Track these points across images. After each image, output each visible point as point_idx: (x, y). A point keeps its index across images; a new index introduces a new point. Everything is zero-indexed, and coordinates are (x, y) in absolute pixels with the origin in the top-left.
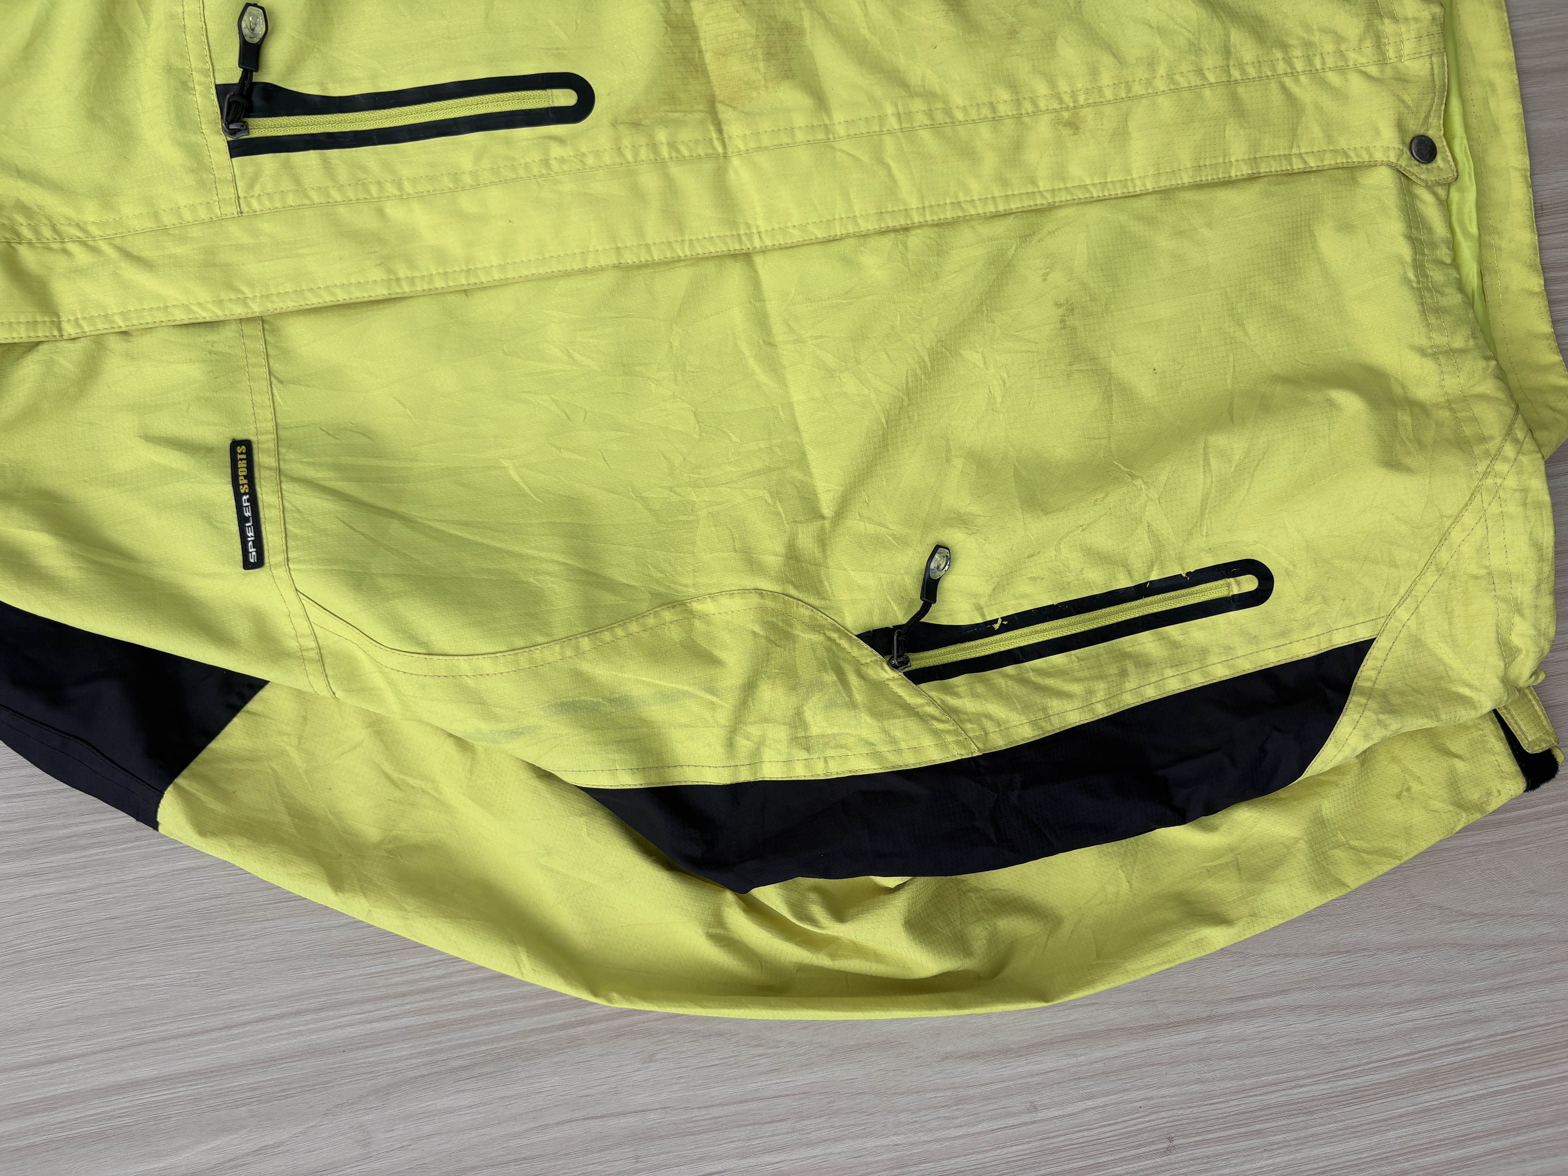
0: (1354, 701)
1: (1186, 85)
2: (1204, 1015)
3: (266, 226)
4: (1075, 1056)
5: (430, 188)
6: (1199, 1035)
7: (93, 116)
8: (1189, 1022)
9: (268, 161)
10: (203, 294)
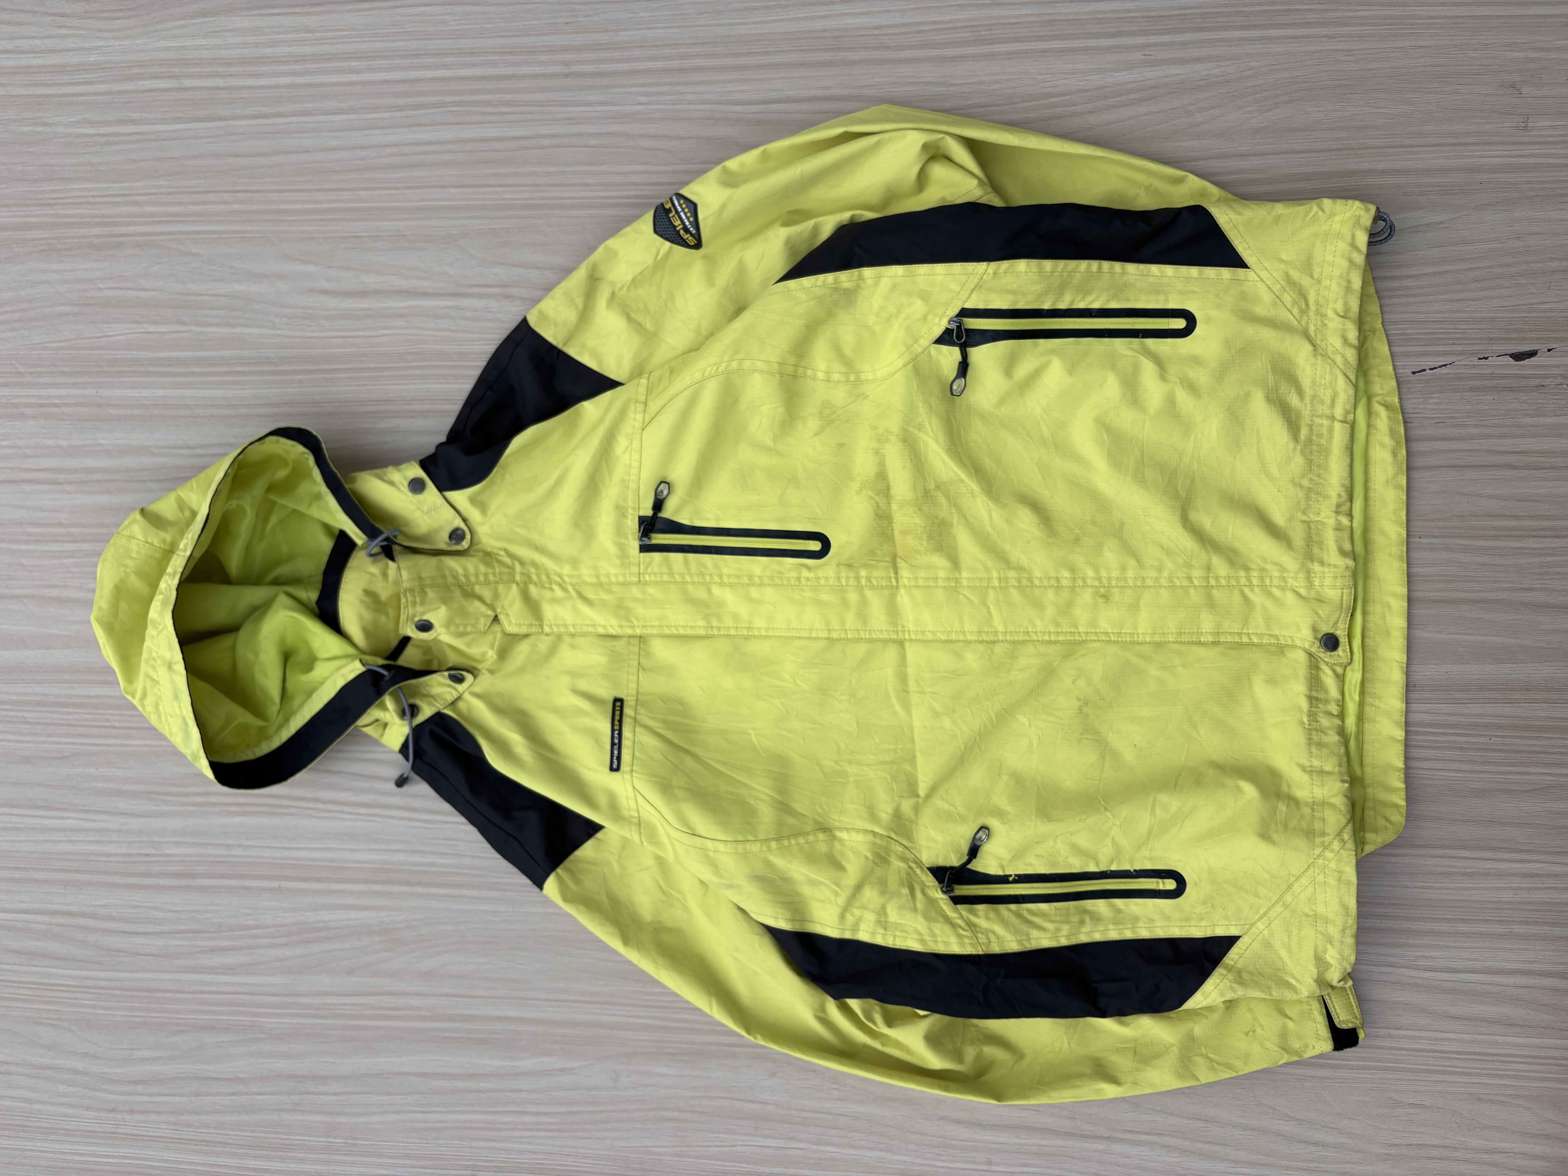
0: (1219, 971)
1: (1179, 584)
2: (1106, 1135)
3: (651, 590)
4: (1020, 1138)
5: (736, 581)
6: (1100, 1147)
7: (576, 525)
8: (1095, 1137)
9: (657, 556)
10: (614, 622)
